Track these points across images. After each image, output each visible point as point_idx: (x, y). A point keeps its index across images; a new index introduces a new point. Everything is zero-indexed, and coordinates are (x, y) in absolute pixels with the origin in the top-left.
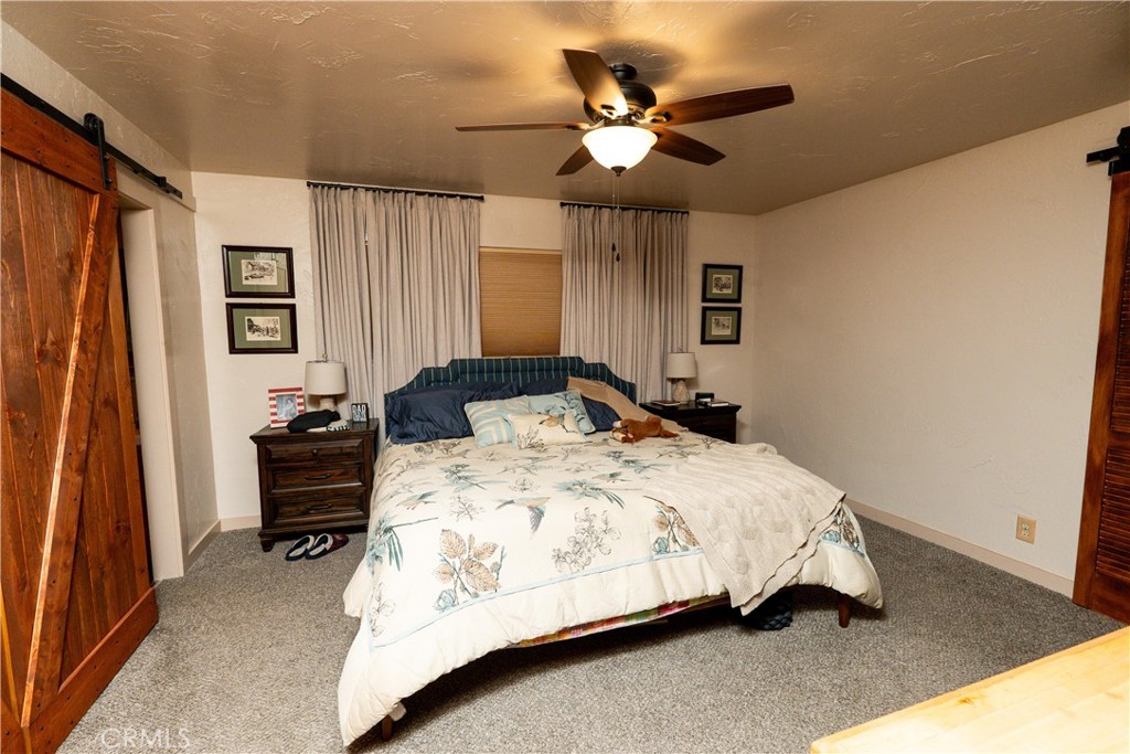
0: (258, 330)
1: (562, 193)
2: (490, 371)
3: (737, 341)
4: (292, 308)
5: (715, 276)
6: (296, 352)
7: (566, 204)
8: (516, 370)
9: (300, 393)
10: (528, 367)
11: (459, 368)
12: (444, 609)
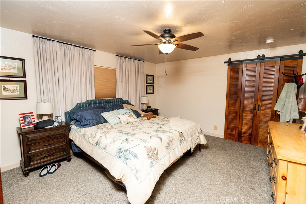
0: (9, 90)
1: (116, 53)
2: (99, 103)
3: (153, 94)
4: (25, 82)
5: (149, 78)
6: (27, 99)
7: (117, 56)
8: (106, 103)
9: (32, 114)
10: (109, 102)
11: (90, 103)
12: (152, 167)
